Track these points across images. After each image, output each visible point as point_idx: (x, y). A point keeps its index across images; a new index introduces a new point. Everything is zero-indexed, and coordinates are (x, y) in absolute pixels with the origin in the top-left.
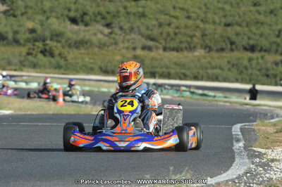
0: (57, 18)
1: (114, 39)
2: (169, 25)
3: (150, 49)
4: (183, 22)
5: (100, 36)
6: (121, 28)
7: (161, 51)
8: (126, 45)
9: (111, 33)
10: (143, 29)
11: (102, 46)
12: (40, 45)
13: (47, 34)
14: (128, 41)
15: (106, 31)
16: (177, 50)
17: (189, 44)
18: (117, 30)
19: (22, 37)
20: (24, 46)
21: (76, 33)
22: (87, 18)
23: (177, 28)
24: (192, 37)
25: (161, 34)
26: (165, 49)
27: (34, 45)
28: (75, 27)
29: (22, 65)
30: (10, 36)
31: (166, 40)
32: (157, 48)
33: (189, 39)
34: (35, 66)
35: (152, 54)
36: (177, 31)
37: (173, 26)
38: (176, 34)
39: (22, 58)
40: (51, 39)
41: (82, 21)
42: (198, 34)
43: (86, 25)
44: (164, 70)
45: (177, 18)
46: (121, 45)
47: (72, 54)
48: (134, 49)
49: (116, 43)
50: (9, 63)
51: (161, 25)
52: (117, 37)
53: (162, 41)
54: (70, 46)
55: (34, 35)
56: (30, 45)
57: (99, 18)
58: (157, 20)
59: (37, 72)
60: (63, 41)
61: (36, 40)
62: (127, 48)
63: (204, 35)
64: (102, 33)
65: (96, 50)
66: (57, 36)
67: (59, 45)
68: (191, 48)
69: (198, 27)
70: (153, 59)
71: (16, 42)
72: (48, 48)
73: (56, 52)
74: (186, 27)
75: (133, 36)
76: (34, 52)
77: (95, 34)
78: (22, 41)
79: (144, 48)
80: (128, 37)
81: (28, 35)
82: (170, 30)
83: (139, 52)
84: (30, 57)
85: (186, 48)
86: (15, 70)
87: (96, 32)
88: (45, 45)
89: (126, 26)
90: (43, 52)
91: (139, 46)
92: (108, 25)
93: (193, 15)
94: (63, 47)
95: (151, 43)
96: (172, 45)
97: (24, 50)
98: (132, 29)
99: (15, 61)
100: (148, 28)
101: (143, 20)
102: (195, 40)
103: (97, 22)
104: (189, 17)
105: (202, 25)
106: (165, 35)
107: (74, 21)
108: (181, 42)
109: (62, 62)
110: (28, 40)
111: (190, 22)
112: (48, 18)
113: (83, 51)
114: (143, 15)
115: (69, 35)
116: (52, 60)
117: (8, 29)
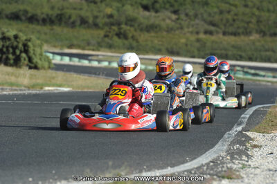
0: (132, 5)
1: (180, 24)
2: (229, 12)
3: (211, 33)
4: (241, 9)
5: (168, 21)
6: (187, 15)
7: (221, 36)
8: (191, 29)
9: (178, 19)
10: (205, 16)
11: (169, 30)
12: (115, 28)
13: (123, 19)
14: (193, 26)
15: (174, 17)
16: (235, 34)
17: (246, 29)
18: (183, 16)
19: (100, 21)
20: (102, 29)
21: (148, 18)
22: (157, 6)
23: (236, 15)
24: (248, 23)
25: (222, 20)
26: (224, 34)
27: (110, 28)
28: (147, 13)
29: (99, 46)
30: (91, 20)
31: (225, 25)
32: (218, 33)
33: (246, 25)
34: (110, 47)
35: (213, 38)
36: (235, 17)
37: (232, 13)
38: (234, 20)
39: (100, 40)
40: (126, 24)
41: (153, 8)
42: (254, 20)
43: (157, 11)
44: (223, 52)
45: (236, 6)
46: (186, 30)
47: (143, 37)
48: (198, 33)
49: (182, 28)
50: (89, 44)
51: (221, 12)
52: (183, 22)
53: (222, 27)
54: (141, 30)
55: (111, 20)
56: (107, 28)
57: (168, 6)
58: (218, 7)
59: (112, 52)
60: (136, 25)
61: (112, 24)
62: (192, 33)
63: (259, 22)
64: (170, 18)
65: (165, 33)
66: (131, 21)
67: (132, 29)
68: (247, 33)
69: (253, 14)
70: (213, 42)
71: (96, 25)
72: (122, 31)
73: (130, 35)
74: (244, 14)
75: (197, 21)
76: (110, 35)
77: (164, 20)
78: (101, 25)
79: (206, 32)
80: (192, 22)
81: (106, 20)
82: (230, 17)
83: (202, 36)
84: (106, 39)
85: (243, 33)
86: (93, 50)
87: (165, 18)
88: (120, 29)
89: (191, 13)
90: (118, 35)
91: (202, 30)
92: (175, 12)
93: (250, 4)
94: (136, 30)
95: (212, 28)
96: (231, 29)
97: (102, 33)
98: (196, 16)
99: (93, 42)
100: (210, 15)
101: (205, 8)
102: (251, 25)
103: (167, 9)
104: (246, 6)
105: (257, 13)
106: (224, 21)
107: (146, 8)
108: (238, 28)
109: (134, 44)
110: (106, 24)
111: (247, 10)
112: (123, 6)
113: (153, 34)
114: (207, 4)
115: (142, 20)
116: (126, 42)
117: (89, 14)
